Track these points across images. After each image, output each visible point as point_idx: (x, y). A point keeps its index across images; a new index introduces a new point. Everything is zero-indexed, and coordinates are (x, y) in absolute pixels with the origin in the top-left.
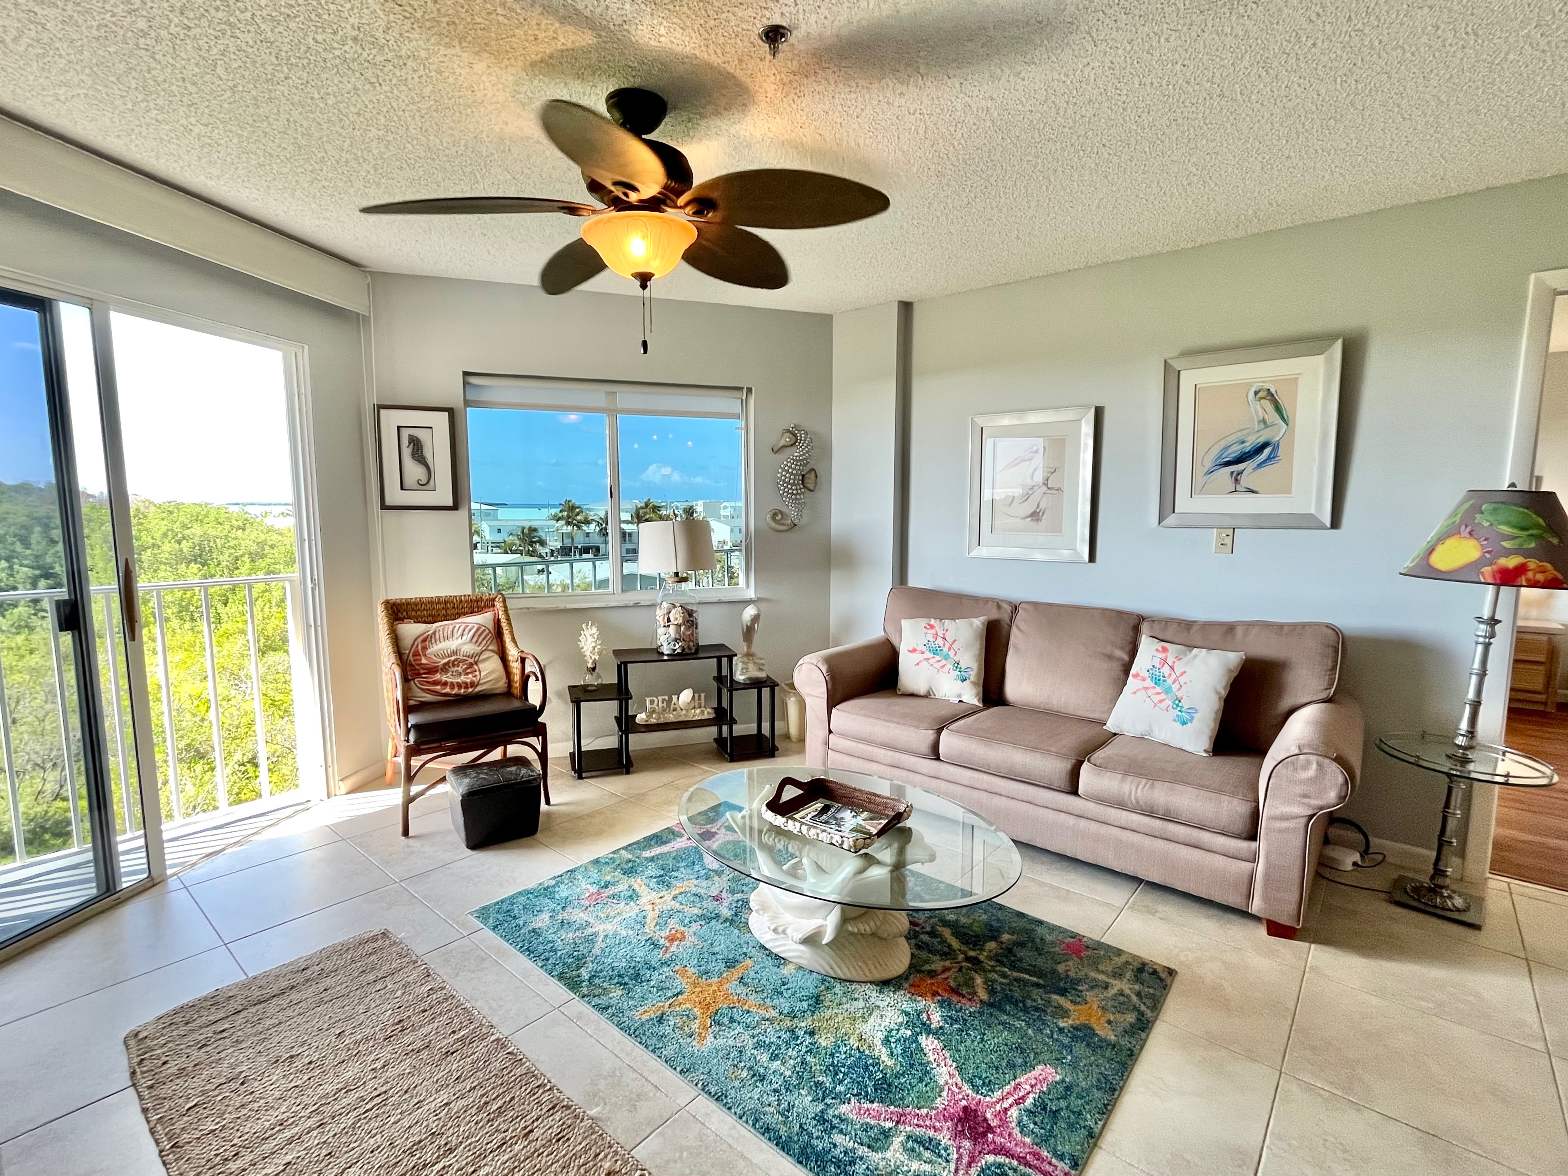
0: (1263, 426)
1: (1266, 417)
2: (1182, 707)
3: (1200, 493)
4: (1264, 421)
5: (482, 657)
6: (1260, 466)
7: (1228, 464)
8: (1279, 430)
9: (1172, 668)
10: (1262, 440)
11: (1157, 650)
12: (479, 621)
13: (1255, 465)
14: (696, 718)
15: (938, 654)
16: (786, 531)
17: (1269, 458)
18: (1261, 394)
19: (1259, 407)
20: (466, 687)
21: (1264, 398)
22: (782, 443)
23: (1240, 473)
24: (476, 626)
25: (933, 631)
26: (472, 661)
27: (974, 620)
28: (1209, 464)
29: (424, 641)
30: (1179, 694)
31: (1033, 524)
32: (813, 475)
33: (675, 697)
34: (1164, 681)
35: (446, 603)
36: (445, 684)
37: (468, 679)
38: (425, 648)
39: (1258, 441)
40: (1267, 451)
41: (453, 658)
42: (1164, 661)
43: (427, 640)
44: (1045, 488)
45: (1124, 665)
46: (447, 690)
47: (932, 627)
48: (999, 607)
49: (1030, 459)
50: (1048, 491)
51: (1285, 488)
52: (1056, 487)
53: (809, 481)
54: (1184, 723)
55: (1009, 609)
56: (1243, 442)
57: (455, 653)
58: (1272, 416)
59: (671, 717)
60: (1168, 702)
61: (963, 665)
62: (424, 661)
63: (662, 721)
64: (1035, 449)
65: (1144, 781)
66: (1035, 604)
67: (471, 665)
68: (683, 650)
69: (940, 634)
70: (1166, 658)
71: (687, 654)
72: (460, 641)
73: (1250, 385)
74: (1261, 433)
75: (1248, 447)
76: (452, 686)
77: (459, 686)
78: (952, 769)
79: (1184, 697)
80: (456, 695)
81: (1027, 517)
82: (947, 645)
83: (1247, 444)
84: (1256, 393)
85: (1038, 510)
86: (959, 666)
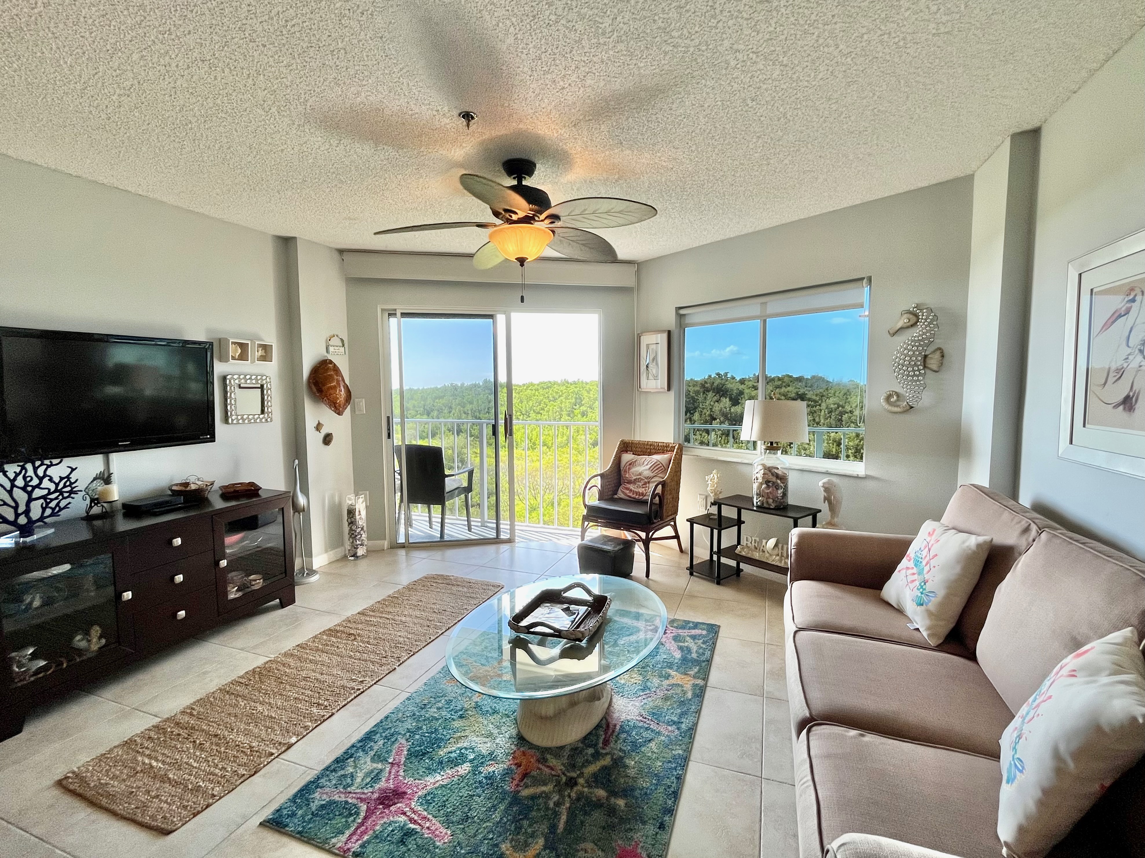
5: (653, 480)
12: (658, 459)
14: (773, 563)
15: (917, 567)
16: (900, 413)
20: (639, 495)
22: (900, 324)
24: (656, 461)
25: (929, 539)
26: (646, 480)
29: (630, 464)
32: (938, 355)
33: (764, 541)
35: (651, 445)
36: (631, 490)
37: (641, 490)
38: (629, 469)
41: (638, 477)
43: (632, 464)
44: (1140, 358)
46: (631, 494)
47: (933, 534)
53: (932, 361)
57: (640, 474)
59: (756, 556)
61: (928, 587)
62: (627, 476)
63: (749, 555)
64: (1132, 295)
67: (645, 483)
71: (765, 508)
72: (644, 468)
76: (634, 492)
77: (637, 493)
80: (633, 498)
81: (1119, 405)
85: (1131, 394)
86: (924, 587)
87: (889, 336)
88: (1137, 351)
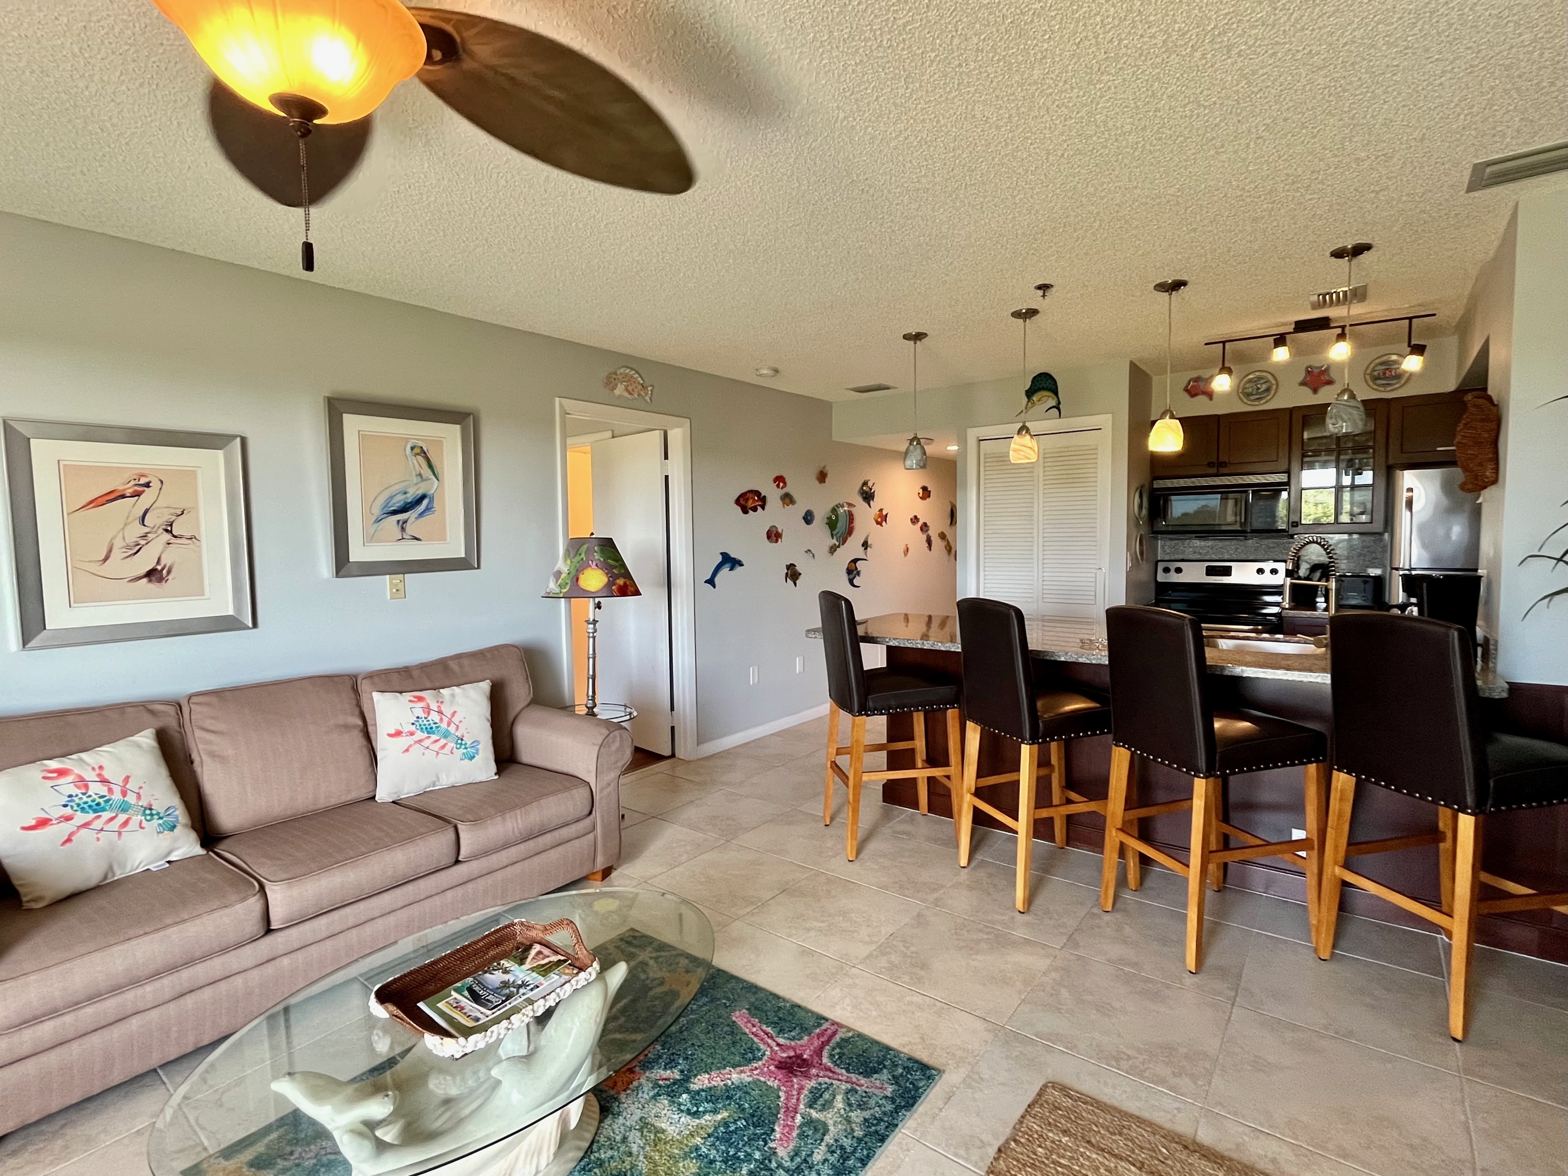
0: (420, 480)
1: (422, 472)
2: (466, 744)
3: (371, 541)
4: (420, 475)
6: (421, 515)
7: (395, 512)
8: (432, 485)
9: (440, 712)
10: (420, 492)
11: (410, 701)
13: (416, 515)
15: (104, 810)
17: (428, 509)
18: (417, 450)
19: (415, 462)
21: (418, 454)
23: (405, 522)
25: (68, 777)
27: (136, 738)
28: (377, 511)
30: (459, 734)
31: (153, 587)
34: (437, 727)
39: (418, 492)
40: (425, 502)
42: (428, 710)
44: (168, 536)
45: (361, 731)
47: (62, 773)
48: (152, 712)
49: (137, 494)
50: (173, 540)
51: (442, 537)
52: (189, 535)
54: (472, 758)
55: (171, 710)
56: (405, 493)
58: (427, 472)
60: (452, 745)
61: (159, 807)
64: (143, 481)
66: (218, 693)
69: (91, 776)
70: (428, 705)
73: (407, 440)
74: (419, 485)
75: (410, 497)
79: (465, 734)
81: (140, 578)
82: (116, 789)
83: (408, 495)
84: (412, 448)
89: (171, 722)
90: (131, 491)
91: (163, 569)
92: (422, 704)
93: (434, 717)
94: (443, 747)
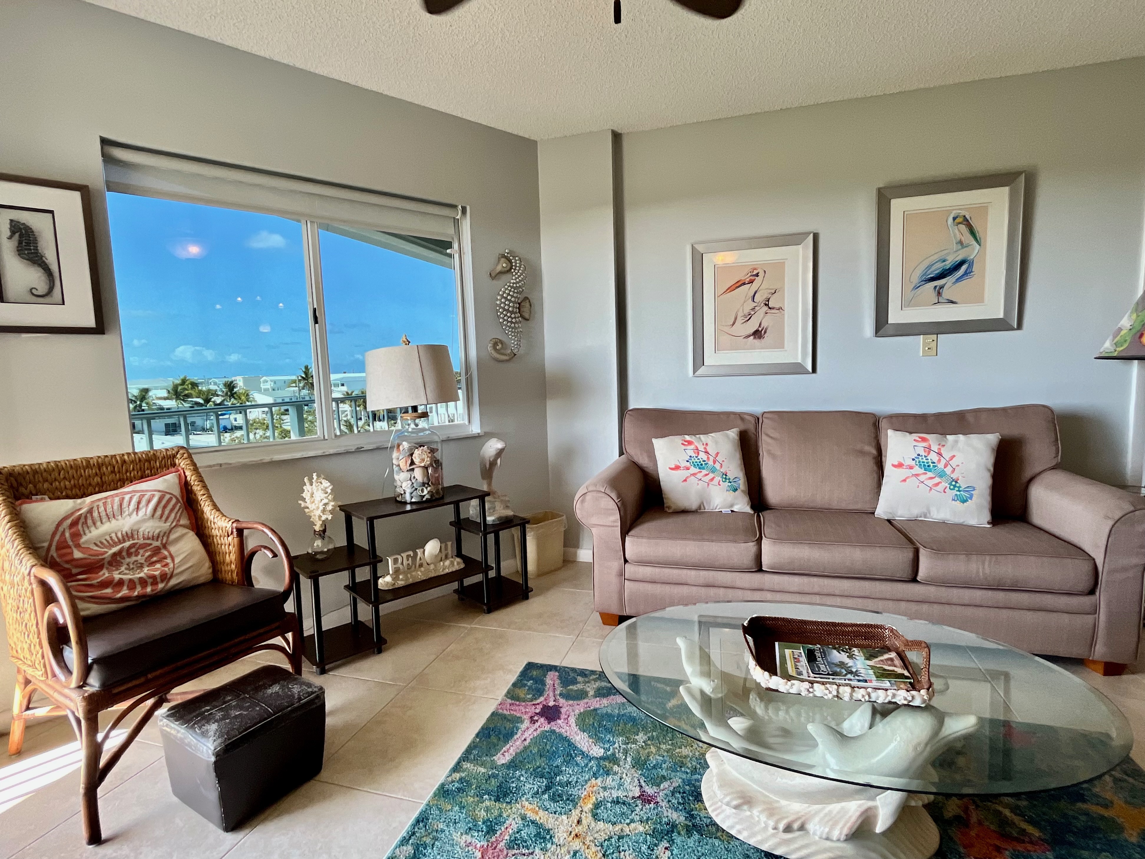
0: (960, 247)
1: (963, 239)
2: (960, 487)
3: (908, 306)
4: (961, 242)
5: (173, 537)
6: (958, 280)
7: (933, 279)
8: (974, 250)
9: (940, 454)
10: (959, 258)
11: (915, 440)
12: (161, 487)
13: (954, 280)
14: (447, 571)
15: (704, 469)
16: (507, 361)
17: (966, 273)
18: (958, 220)
19: (957, 231)
20: (155, 583)
21: (960, 223)
22: (499, 268)
23: (942, 287)
24: (157, 495)
25: (692, 447)
26: (158, 544)
27: (729, 432)
28: (916, 279)
29: (74, 524)
30: (954, 476)
31: (757, 342)
32: (528, 305)
33: (419, 552)
34: (934, 466)
35: (100, 466)
36: (121, 583)
37: (157, 570)
38: (76, 536)
39: (956, 259)
40: (964, 267)
41: (127, 544)
42: (929, 449)
43: (78, 522)
44: (766, 308)
45: (875, 458)
46: (124, 592)
47: (690, 443)
48: (742, 419)
49: (751, 282)
50: (769, 311)
51: (979, 299)
52: (777, 306)
53: (525, 309)
54: (964, 501)
55: (752, 420)
56: (944, 261)
57: (129, 536)
58: (967, 238)
59: (420, 575)
60: (945, 484)
61: (730, 476)
62: (77, 554)
63: (411, 581)
64: (755, 272)
65: (988, 558)
66: (780, 414)
67: (157, 551)
68: (432, 496)
69: (701, 448)
70: (930, 446)
71: (437, 499)
72: (135, 518)
73: (949, 212)
74: (959, 252)
75: (948, 264)
76: (132, 584)
77: (143, 582)
78: (776, 577)
79: (960, 478)
80: (138, 597)
81: (749, 336)
82: (711, 459)
83: (947, 263)
84: (954, 219)
85: (760, 329)
86: (727, 477)
87: (489, 279)
88: (762, 304)
89: (751, 427)
90: (748, 280)
91: (762, 330)
92: (924, 444)
93: (933, 457)
94: (937, 484)
